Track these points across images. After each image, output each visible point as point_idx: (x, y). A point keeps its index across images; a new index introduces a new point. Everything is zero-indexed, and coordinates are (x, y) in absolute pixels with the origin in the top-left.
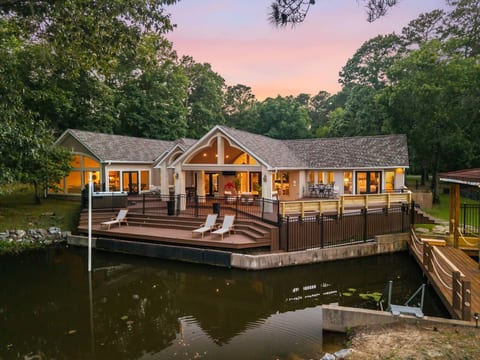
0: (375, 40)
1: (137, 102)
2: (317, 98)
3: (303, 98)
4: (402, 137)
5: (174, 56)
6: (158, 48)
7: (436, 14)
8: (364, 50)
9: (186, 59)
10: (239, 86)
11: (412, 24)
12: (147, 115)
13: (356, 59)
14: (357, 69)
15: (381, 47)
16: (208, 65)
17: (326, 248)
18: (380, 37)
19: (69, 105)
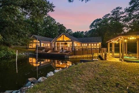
0: (97, 20)
1: (48, 31)
2: (86, 32)
3: (83, 32)
4: (101, 37)
5: (56, 22)
6: (52, 21)
7: (109, 14)
8: (94, 21)
9: (58, 23)
10: (69, 29)
11: (104, 16)
12: (50, 34)
13: (93, 23)
14: (93, 25)
15: (98, 21)
16: (62, 25)
17: (83, 55)
18: (98, 19)
19: (34, 31)
